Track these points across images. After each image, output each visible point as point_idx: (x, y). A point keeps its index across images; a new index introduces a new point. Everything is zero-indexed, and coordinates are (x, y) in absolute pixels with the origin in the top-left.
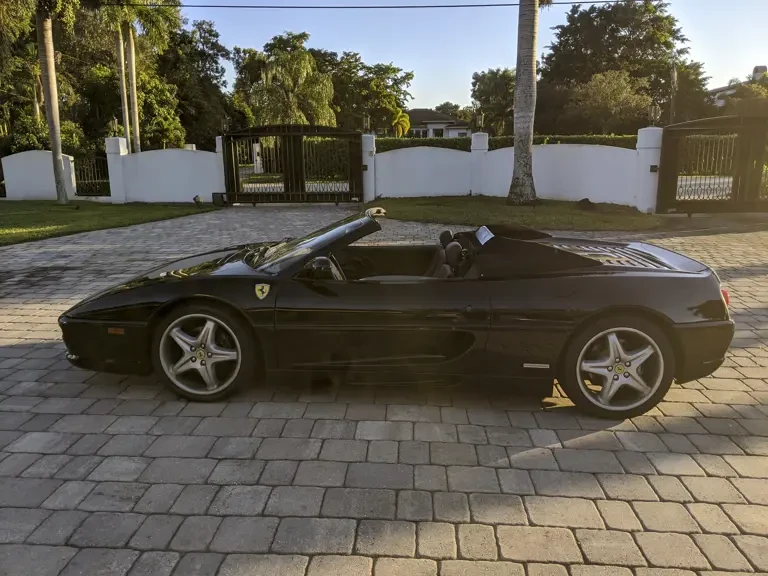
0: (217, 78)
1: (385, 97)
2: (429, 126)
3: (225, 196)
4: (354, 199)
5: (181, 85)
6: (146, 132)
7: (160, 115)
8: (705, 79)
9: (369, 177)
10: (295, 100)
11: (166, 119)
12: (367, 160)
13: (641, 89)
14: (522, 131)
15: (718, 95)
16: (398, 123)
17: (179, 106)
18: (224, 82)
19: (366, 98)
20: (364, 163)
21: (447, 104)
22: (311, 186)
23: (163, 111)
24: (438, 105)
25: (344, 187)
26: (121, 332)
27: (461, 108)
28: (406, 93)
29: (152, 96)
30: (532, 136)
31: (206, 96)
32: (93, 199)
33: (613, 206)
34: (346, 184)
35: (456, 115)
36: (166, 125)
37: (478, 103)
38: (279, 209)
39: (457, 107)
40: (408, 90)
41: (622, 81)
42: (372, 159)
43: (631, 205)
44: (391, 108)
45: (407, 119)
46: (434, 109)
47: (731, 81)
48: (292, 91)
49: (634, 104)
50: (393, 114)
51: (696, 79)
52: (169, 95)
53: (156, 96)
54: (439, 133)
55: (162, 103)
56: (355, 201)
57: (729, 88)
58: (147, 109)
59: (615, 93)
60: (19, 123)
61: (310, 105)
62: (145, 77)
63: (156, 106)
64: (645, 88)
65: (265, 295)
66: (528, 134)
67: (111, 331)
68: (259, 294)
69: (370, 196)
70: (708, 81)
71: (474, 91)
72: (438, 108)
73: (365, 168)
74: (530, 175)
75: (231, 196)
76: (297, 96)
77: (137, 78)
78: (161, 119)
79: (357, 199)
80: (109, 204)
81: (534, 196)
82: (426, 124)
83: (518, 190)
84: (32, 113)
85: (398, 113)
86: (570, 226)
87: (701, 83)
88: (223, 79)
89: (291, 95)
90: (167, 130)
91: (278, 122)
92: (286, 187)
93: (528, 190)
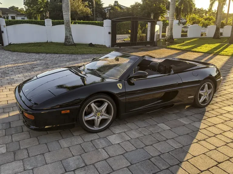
2: (9, 15)
8: (103, 4)
13: (86, 6)
14: (67, 19)
15: (106, 9)
21: (13, 6)
24: (10, 7)
26: (68, 111)
27: (19, 9)
30: (70, 21)
33: (98, 45)
35: (18, 11)
37: (26, 7)
39: (17, 8)
41: (80, 3)
43: (104, 45)
46: (8, 8)
47: (109, 5)
49: (84, 11)
51: (100, 4)
54: (13, 18)
57: (109, 7)
59: (78, 7)
64: (87, 6)
65: (122, 87)
66: (69, 21)
67: (63, 112)
68: (119, 87)
70: (104, 4)
71: (24, 2)
72: (10, 8)
74: (71, 35)
81: (73, 42)
82: (7, 14)
83: (68, 40)
86: (91, 53)
87: (101, 5)
93: (72, 41)
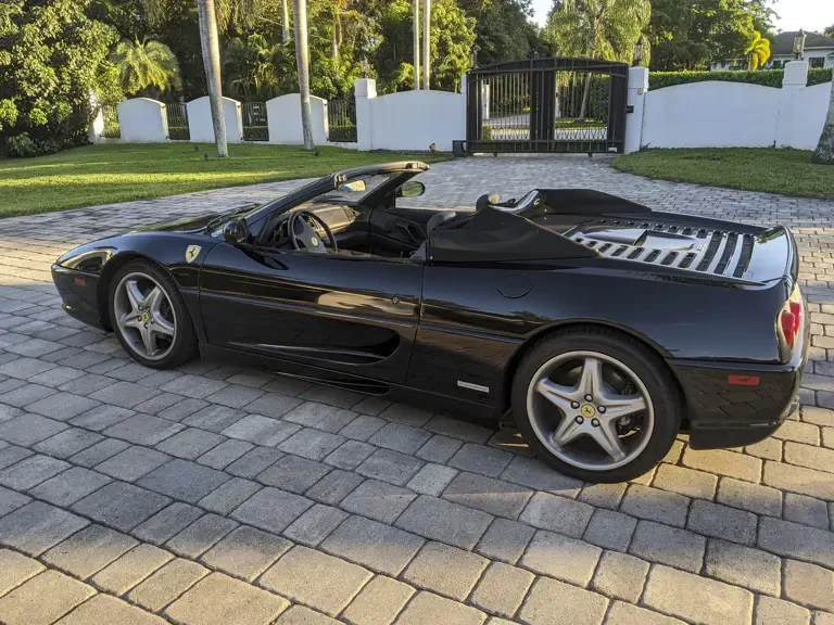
0: (523, 6)
1: (739, 17)
3: (465, 144)
4: (611, 149)
5: (482, 17)
6: (438, 72)
7: (454, 53)
9: (633, 121)
10: (601, 27)
11: (460, 57)
12: (633, 99)
16: (753, 51)
17: (478, 41)
18: (531, 11)
19: (712, 21)
20: (629, 104)
22: (560, 134)
23: (458, 48)
25: (599, 133)
28: (769, 11)
29: (448, 32)
31: (509, 29)
32: (343, 145)
34: (603, 130)
36: (459, 63)
38: (518, 160)
40: (773, 8)
42: (641, 98)
44: (745, 32)
45: (766, 45)
48: (598, 17)
50: (747, 40)
52: (465, 29)
53: (452, 31)
55: (457, 40)
56: (613, 152)
58: (442, 47)
60: (318, 65)
61: (617, 32)
62: (442, 10)
63: (451, 43)
68: (188, 257)
69: (633, 144)
73: (631, 110)
75: (474, 143)
76: (604, 22)
77: (432, 13)
78: (454, 57)
79: (615, 149)
80: (355, 151)
84: (330, 55)
85: (754, 38)
88: (530, 7)
89: (596, 21)
90: (460, 69)
91: (577, 55)
92: (533, 135)
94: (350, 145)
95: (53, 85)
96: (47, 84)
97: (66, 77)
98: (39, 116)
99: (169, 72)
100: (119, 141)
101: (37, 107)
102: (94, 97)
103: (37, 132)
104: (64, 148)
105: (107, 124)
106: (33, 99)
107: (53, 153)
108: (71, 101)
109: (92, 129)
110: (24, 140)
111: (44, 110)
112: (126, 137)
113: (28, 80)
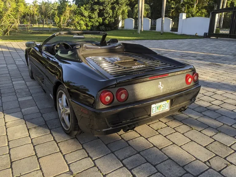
3: (207, 34)
32: (174, 33)
75: (210, 34)
84: (193, 7)
94: (176, 33)
95: (111, 14)
96: (110, 14)
97: (115, 12)
98: (107, 22)
99: (148, 12)
100: (123, 29)
101: (107, 20)
102: (120, 17)
103: (106, 26)
104: (112, 30)
105: (122, 25)
106: (106, 17)
107: (109, 31)
108: (115, 18)
109: (118, 26)
110: (103, 27)
111: (108, 20)
112: (125, 28)
113: (106, 13)
